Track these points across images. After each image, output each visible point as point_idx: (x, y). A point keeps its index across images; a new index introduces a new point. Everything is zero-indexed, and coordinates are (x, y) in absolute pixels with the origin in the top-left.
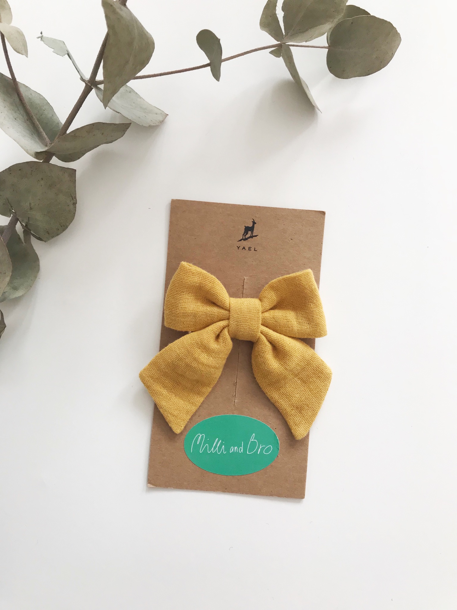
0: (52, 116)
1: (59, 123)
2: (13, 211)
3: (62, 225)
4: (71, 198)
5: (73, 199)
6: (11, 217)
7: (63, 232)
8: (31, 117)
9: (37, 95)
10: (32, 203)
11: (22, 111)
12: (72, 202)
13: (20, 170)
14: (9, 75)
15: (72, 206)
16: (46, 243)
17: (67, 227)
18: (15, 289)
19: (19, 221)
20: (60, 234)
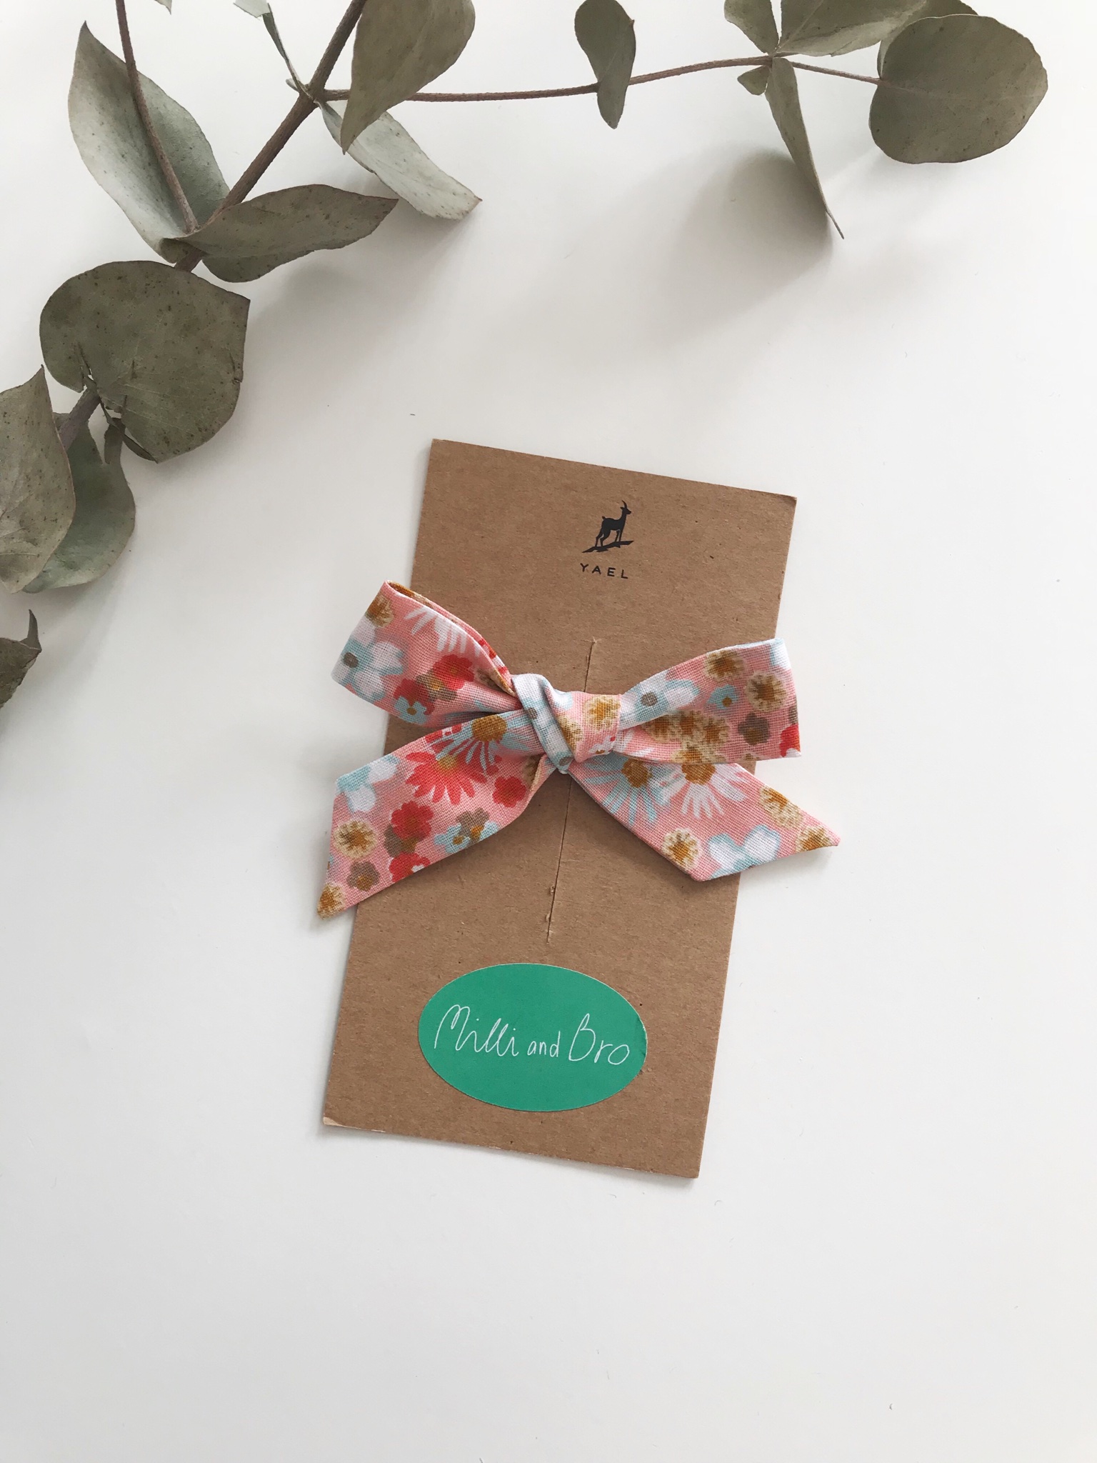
0: (206, 165)
1: (221, 184)
2: (90, 377)
3: (202, 426)
4: (231, 367)
5: (234, 368)
6: (81, 394)
7: (202, 443)
8: (159, 158)
9: (177, 110)
10: (139, 364)
11: (140, 143)
12: (231, 375)
13: (120, 278)
14: (119, 52)
15: (229, 386)
16: (158, 465)
17: (213, 434)
18: (72, 566)
19: (100, 405)
20: (195, 448)
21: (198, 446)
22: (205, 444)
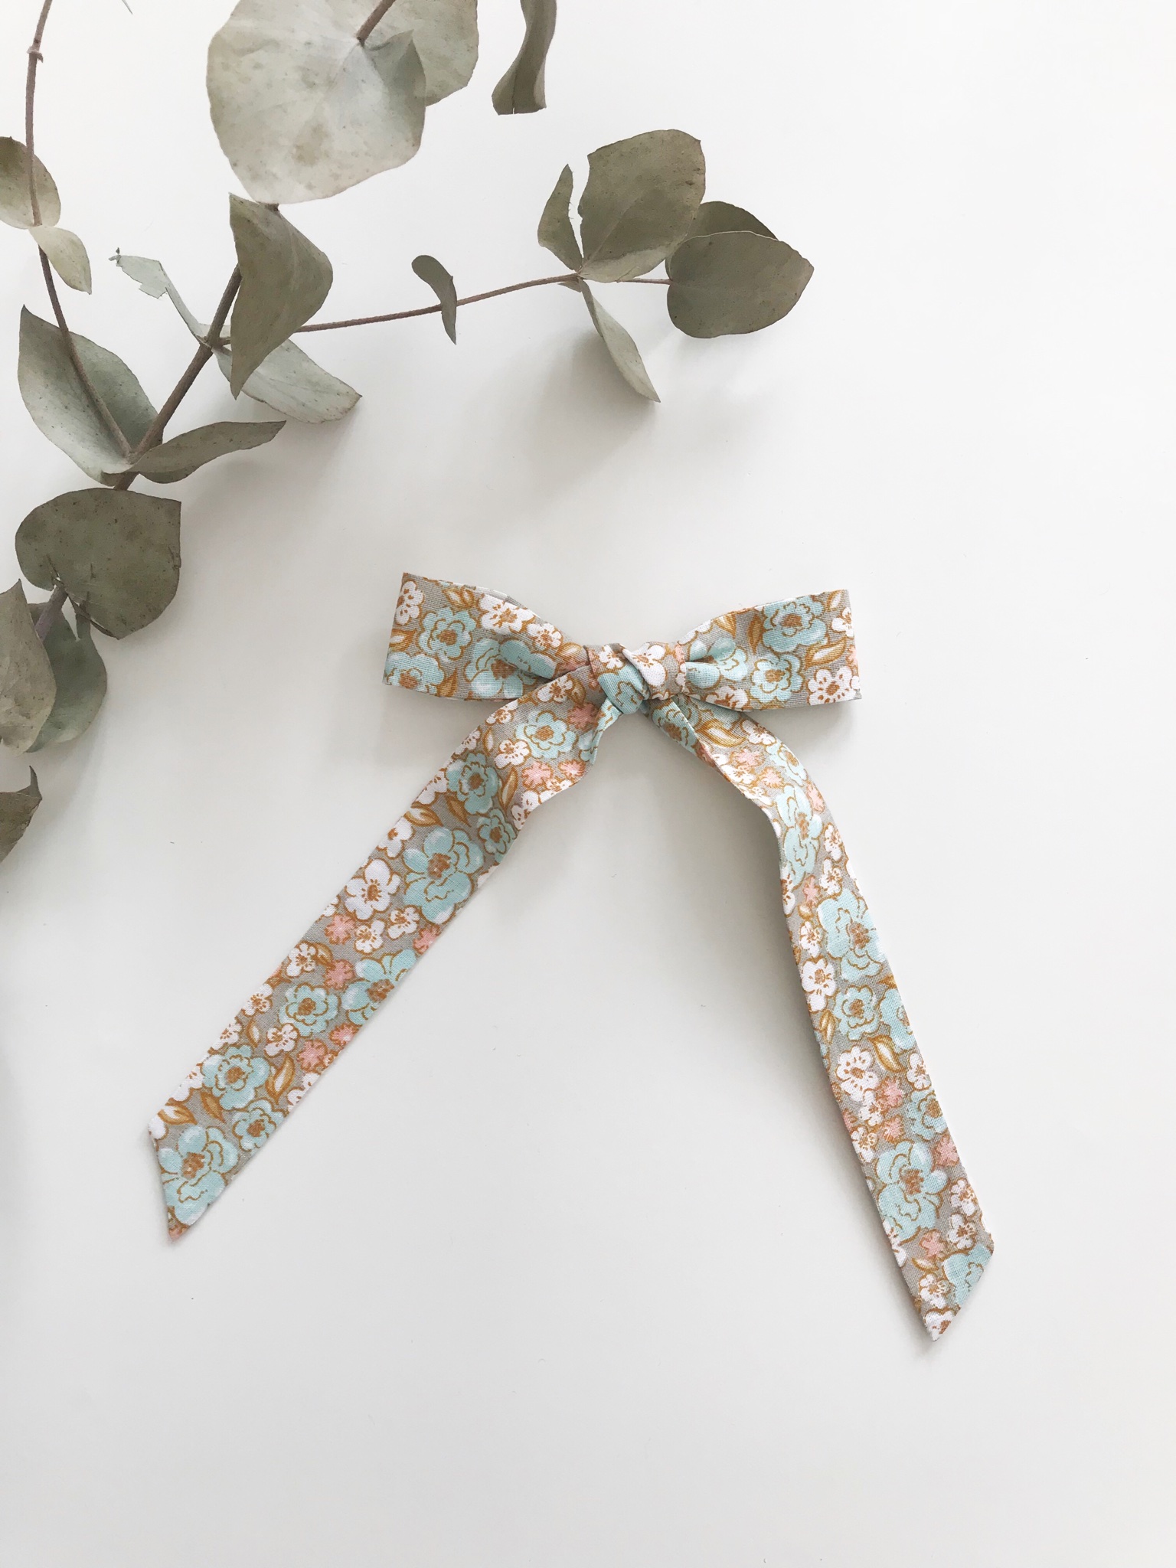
0: (135, 395)
1: (149, 408)
2: (58, 579)
3: (151, 608)
4: (170, 556)
5: (173, 558)
6: (51, 593)
7: (153, 619)
8: (95, 400)
9: (107, 357)
10: (96, 566)
12: (172, 564)
14: (54, 321)
15: (171, 572)
16: (121, 640)
17: (161, 612)
18: (61, 727)
19: (68, 598)
20: (147, 624)
21: (150, 622)
22: (154, 622)
